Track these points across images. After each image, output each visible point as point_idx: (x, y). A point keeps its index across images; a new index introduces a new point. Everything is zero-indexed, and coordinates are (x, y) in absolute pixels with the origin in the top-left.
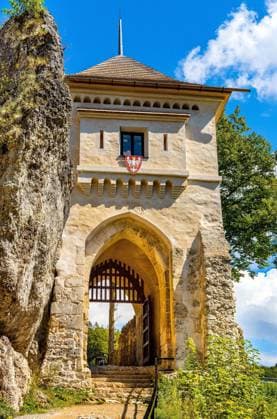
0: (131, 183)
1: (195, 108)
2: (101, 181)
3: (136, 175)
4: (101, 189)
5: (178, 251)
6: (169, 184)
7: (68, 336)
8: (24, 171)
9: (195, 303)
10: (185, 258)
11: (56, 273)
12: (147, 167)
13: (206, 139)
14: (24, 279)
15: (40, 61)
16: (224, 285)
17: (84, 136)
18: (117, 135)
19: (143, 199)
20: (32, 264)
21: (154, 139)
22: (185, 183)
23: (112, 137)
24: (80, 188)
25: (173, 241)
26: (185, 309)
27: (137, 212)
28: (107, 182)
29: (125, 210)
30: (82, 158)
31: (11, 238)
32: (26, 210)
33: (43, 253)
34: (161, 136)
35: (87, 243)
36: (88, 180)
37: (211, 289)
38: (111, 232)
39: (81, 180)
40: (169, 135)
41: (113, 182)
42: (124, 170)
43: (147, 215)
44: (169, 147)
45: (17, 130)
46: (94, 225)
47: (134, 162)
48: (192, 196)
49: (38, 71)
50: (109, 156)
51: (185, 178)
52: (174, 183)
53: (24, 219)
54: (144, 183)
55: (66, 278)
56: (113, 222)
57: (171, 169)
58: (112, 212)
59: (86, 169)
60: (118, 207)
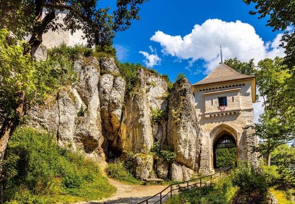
0: (222, 114)
1: (244, 85)
2: (213, 116)
3: (223, 112)
4: (213, 118)
5: (239, 133)
6: (234, 113)
7: (206, 162)
8: (182, 128)
9: (245, 149)
10: (241, 135)
11: (201, 145)
12: (227, 109)
13: (248, 95)
14: (186, 152)
15: (184, 98)
16: (253, 143)
17: (206, 102)
18: (217, 100)
19: (227, 119)
20: (188, 148)
21: (229, 99)
22: (240, 112)
23: (216, 101)
24: (206, 118)
25: (237, 130)
26: (242, 151)
27: (225, 123)
28: (215, 115)
29: (221, 123)
30: (206, 109)
31: (181, 144)
32: (184, 137)
33: (190, 145)
34: (231, 97)
35: (210, 135)
36: (209, 116)
37: (248, 144)
38: (218, 130)
39: (206, 116)
40: (234, 97)
41: (217, 115)
42: (220, 111)
43: (228, 123)
44: (234, 100)
45: (179, 119)
46: (212, 129)
47: (222, 108)
48: (243, 115)
49: (183, 101)
50: (215, 107)
51: (240, 110)
52: (236, 112)
53: (183, 139)
54: (226, 114)
55: (204, 146)
56: (218, 127)
57: (235, 108)
58: (217, 124)
59: (208, 112)
60: (219, 123)
